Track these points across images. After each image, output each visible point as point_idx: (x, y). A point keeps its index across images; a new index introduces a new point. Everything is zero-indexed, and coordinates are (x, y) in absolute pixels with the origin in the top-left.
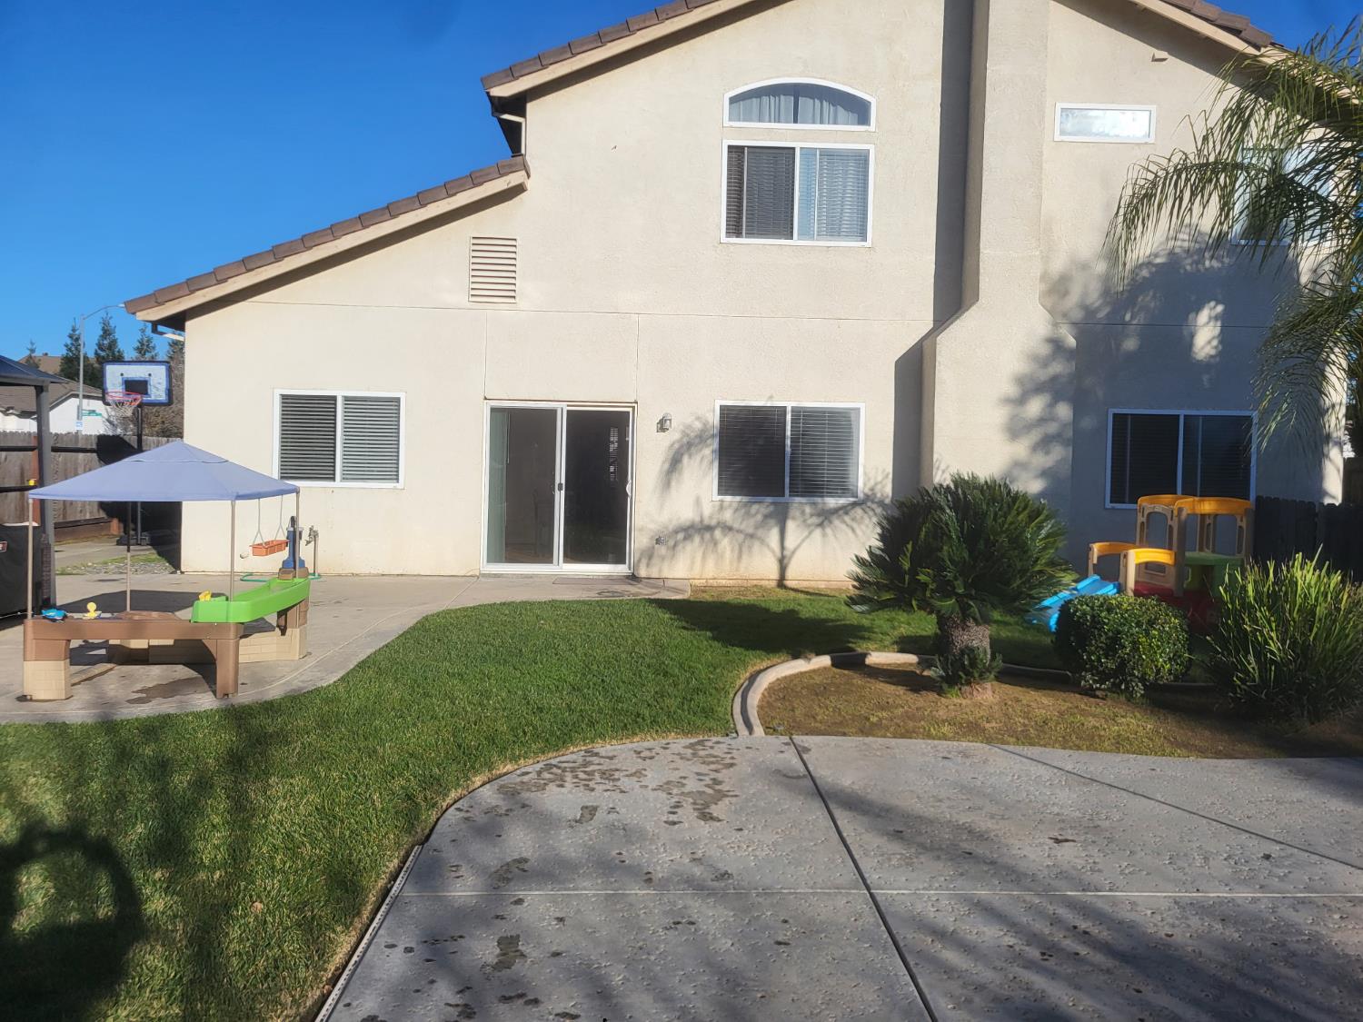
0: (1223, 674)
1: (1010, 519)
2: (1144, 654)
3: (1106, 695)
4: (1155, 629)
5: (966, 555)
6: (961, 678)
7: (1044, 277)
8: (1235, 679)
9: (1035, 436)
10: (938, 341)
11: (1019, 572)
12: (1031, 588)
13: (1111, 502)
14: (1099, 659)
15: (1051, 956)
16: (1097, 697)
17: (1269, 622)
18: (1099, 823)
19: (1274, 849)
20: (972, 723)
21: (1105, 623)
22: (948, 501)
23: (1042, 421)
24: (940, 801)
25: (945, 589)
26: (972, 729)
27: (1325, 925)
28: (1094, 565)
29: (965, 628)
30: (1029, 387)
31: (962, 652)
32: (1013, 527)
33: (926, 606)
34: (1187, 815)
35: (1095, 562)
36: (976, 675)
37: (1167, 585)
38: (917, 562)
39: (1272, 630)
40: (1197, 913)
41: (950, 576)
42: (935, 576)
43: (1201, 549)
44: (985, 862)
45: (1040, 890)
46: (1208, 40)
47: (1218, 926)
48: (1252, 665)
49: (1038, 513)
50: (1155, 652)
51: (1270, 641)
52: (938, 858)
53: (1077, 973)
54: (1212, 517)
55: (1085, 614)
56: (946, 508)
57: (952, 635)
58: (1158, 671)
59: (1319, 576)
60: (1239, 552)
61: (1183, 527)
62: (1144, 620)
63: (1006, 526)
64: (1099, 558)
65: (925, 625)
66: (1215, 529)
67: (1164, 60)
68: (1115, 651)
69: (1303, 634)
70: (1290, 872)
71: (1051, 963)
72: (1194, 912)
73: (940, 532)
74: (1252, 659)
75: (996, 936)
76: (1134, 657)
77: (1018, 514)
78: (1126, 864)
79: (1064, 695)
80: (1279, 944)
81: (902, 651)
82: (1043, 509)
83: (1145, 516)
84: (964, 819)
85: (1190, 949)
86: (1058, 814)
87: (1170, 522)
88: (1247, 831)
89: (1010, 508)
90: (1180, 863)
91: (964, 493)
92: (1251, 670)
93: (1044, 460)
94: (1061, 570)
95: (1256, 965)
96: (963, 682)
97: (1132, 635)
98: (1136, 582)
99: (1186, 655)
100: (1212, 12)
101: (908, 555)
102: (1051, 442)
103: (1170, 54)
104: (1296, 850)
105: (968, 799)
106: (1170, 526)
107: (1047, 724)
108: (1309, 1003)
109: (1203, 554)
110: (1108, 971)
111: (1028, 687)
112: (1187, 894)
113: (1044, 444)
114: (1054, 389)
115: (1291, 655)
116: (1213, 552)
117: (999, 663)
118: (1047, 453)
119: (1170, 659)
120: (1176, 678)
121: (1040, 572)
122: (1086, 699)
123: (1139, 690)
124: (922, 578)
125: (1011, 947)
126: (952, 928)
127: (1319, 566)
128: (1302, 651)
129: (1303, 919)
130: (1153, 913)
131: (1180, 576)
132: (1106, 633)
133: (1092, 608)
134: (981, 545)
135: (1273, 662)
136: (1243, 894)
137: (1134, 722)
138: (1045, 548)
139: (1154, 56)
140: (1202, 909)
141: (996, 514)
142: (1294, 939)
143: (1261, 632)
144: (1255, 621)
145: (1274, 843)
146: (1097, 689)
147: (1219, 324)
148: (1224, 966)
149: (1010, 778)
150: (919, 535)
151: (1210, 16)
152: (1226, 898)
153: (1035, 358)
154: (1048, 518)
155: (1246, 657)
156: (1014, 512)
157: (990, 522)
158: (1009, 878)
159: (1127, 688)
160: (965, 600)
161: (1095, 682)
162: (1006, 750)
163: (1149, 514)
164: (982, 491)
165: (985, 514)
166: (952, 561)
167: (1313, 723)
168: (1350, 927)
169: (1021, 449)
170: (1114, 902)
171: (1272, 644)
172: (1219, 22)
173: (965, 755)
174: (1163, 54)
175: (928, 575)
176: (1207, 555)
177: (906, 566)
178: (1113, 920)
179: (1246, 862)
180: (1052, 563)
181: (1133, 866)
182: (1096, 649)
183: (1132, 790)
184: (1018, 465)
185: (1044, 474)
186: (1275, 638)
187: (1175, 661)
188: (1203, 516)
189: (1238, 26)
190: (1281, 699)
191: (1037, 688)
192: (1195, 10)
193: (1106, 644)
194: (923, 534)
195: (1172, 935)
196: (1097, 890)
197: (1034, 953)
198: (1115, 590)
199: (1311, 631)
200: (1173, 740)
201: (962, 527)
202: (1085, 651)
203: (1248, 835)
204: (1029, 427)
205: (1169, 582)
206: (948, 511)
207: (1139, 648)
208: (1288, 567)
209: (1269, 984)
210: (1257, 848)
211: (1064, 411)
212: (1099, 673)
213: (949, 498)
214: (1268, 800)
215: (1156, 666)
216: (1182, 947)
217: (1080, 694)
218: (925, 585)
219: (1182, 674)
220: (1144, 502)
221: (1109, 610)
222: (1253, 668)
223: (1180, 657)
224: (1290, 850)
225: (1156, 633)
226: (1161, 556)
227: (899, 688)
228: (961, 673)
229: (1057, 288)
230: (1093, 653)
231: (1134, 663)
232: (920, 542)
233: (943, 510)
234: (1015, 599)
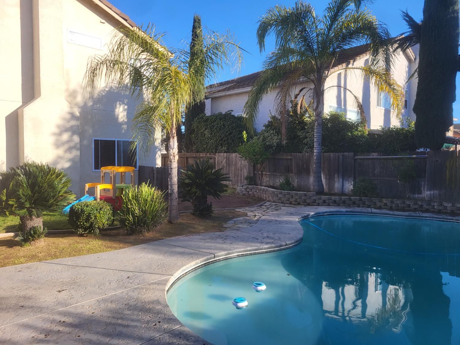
0: (123, 221)
1: (48, 177)
2: (99, 219)
3: (87, 235)
4: (102, 211)
5: (30, 193)
6: (30, 239)
7: (67, 90)
8: (126, 223)
9: (66, 147)
10: (24, 110)
11: (52, 197)
12: (58, 202)
13: (95, 169)
14: (84, 223)
15: (48, 335)
16: (84, 236)
17: (135, 204)
18: (76, 281)
19: (130, 274)
20: (34, 255)
21: (85, 211)
22: (22, 172)
23: (68, 142)
24: (14, 289)
25: (21, 206)
26: (33, 257)
27: (141, 294)
28: (87, 191)
29: (31, 219)
30: (63, 130)
31: (31, 229)
32: (49, 180)
33: (12, 213)
34: (107, 270)
35: (87, 190)
36: (36, 237)
37: (111, 196)
38: (9, 197)
39: (136, 207)
40: (104, 303)
41: (23, 201)
42: (16, 201)
43: (121, 183)
44: (29, 308)
45: (49, 312)
46: (117, 20)
47: (110, 305)
48: (131, 218)
49: (60, 175)
50: (102, 219)
51: (136, 210)
52: (8, 312)
53: (58, 338)
54: (124, 173)
55: (78, 209)
56: (21, 174)
57: (26, 223)
58: (103, 225)
59: (149, 189)
60: (132, 183)
61: (115, 177)
62: (99, 208)
63: (47, 180)
64: (88, 188)
65: (14, 220)
66: (125, 176)
67: (104, 23)
68: (89, 220)
69: (144, 207)
70: (134, 280)
71: (48, 338)
72: (103, 302)
73: (18, 185)
74: (131, 216)
75: (28, 335)
76: (95, 221)
77: (51, 176)
78: (83, 293)
79: (72, 238)
80: (127, 304)
81: (7, 232)
82: (61, 173)
83: (103, 174)
84: (22, 293)
85: (99, 315)
86: (62, 282)
87: (111, 175)
88: (124, 271)
89: (48, 174)
90: (101, 287)
91: (29, 169)
92: (131, 220)
93: (69, 156)
94: (69, 194)
95: (119, 313)
96: (31, 240)
97: (94, 214)
98: (100, 195)
99: (112, 218)
100: (118, 11)
101: (5, 194)
102: (72, 149)
103: (106, 21)
104: (137, 273)
105: (26, 285)
106: (111, 176)
107: (64, 250)
108: (132, 320)
109: (122, 185)
110: (70, 333)
111: (59, 237)
112: (102, 297)
113: (70, 149)
114: (73, 130)
115: (141, 213)
116: (125, 184)
117: (46, 230)
118: (71, 153)
119: (107, 220)
120: (109, 226)
121: (61, 196)
122: (80, 238)
123: (98, 231)
124: (11, 203)
125: (33, 337)
126: (9, 338)
127: (149, 186)
128: (144, 212)
129: (135, 295)
130: (89, 307)
131: (115, 192)
132: (86, 215)
133: (81, 207)
134: (37, 188)
135: (137, 216)
136: (119, 292)
137: (95, 243)
138: (63, 187)
139: (101, 21)
140: (105, 301)
141: (42, 176)
142: (131, 301)
143: (133, 207)
144: (132, 204)
145: (131, 272)
146: (84, 234)
147: (126, 112)
148: (109, 317)
149: (46, 273)
150: (9, 185)
151: (118, 13)
152: (114, 294)
153: (64, 119)
154: (63, 176)
155: (129, 216)
156: (49, 175)
157: (40, 179)
158: (37, 311)
159: (94, 232)
160: (31, 209)
161: (83, 231)
162: (46, 263)
163: (105, 173)
164: (37, 168)
165: (38, 177)
166: (23, 194)
167: (148, 233)
168: (148, 292)
169: (60, 152)
170: (76, 308)
171: (136, 211)
172: (120, 15)
173: (28, 268)
174: (104, 21)
175: (13, 201)
176: (123, 185)
177: (4, 198)
178: (74, 314)
179: (122, 281)
180: (66, 192)
181: (86, 292)
182: (82, 220)
183: (90, 266)
184: (60, 157)
185: (70, 160)
186: (137, 209)
187: (109, 220)
188: (121, 173)
189: (126, 18)
190: (139, 227)
191: (62, 237)
192: (113, 9)
193: (86, 218)
194: (11, 185)
195: (94, 313)
196: (71, 305)
197: (42, 336)
198: (94, 199)
199: (146, 206)
200: (107, 246)
201: (28, 182)
202: (79, 221)
203: (124, 272)
204: (63, 144)
205: (111, 194)
206: (22, 176)
207: (97, 218)
208: (141, 187)
209: (122, 319)
210: (126, 275)
211: (76, 139)
212: (84, 228)
213: (23, 171)
214: (132, 259)
215: (103, 223)
216: (97, 316)
217: (78, 236)
218: (12, 205)
219: (111, 224)
220: (103, 169)
221: (87, 206)
222: (131, 219)
223: (110, 219)
224: (135, 273)
225: (102, 212)
226: (108, 186)
227: (3, 247)
228: (30, 237)
229: (72, 95)
230: (82, 222)
231: (95, 223)
232: (10, 189)
233: (19, 176)
234: (51, 207)
